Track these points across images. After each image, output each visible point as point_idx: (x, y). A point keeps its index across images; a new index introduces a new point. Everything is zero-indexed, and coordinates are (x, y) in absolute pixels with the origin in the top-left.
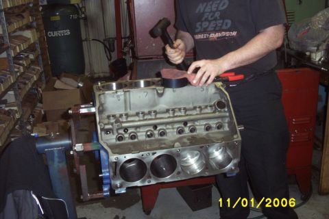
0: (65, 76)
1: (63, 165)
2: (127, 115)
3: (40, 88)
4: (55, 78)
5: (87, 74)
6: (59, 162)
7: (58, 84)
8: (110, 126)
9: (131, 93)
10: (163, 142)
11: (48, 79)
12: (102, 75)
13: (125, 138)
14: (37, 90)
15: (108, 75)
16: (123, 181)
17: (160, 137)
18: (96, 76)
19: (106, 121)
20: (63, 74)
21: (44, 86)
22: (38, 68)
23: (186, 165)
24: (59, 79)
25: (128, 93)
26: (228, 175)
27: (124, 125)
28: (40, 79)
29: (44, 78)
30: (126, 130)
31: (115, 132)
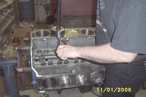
0: (25, 21)
1: (13, 74)
2: (48, 51)
3: (13, 26)
4: (21, 22)
5: (36, 20)
6: (10, 72)
7: (21, 25)
8: (38, 58)
9: (51, 40)
10: (66, 68)
11: (17, 22)
12: (43, 21)
13: (46, 64)
14: (11, 27)
15: (46, 21)
16: (43, 87)
17: (65, 65)
18: (40, 21)
19: (36, 54)
20: (24, 20)
21: (14, 25)
22: (12, 16)
23: (78, 79)
24: (22, 22)
25: (49, 39)
26: (98, 85)
27: (46, 57)
28: (13, 22)
29: (15, 22)
30: (47, 60)
31: (41, 61)
